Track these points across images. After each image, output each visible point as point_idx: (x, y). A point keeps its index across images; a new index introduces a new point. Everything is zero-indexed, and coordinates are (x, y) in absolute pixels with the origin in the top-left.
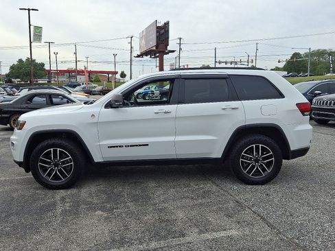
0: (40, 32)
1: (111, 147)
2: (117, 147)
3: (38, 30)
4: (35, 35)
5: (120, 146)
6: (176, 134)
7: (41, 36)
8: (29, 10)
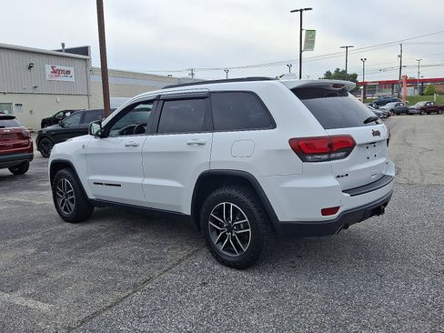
0: (314, 36)
3: (311, 33)
4: (306, 41)
7: (313, 42)
8: (301, 11)
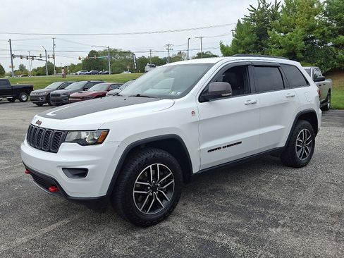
1: (211, 151)
2: (216, 149)
5: (219, 149)
6: (260, 127)
